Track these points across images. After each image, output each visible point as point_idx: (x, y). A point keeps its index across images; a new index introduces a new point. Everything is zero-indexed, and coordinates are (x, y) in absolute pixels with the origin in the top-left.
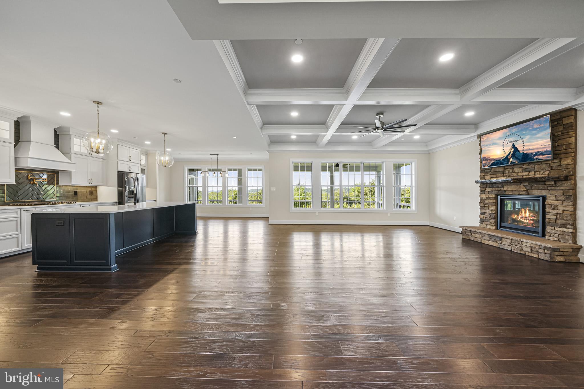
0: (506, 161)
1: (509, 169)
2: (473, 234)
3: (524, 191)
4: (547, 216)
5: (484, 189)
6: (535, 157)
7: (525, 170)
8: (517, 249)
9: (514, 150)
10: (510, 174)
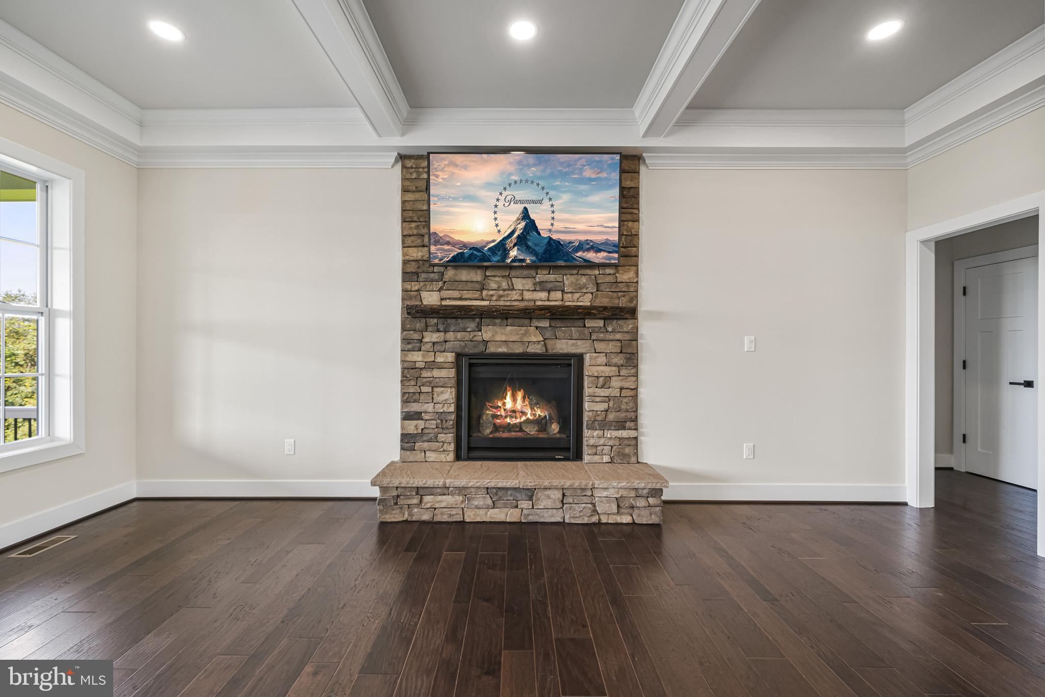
0: (500, 253)
1: (497, 279)
3: (539, 342)
4: (586, 406)
5: (416, 336)
6: (579, 254)
7: (541, 286)
8: (581, 514)
9: (526, 224)
10: (501, 292)
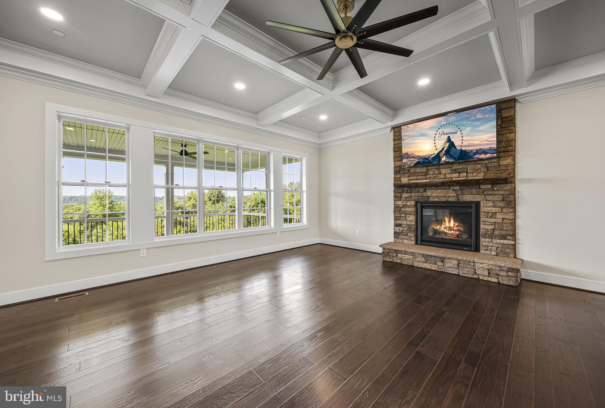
0: (437, 159)
1: (433, 170)
2: (399, 255)
3: (454, 196)
4: (482, 226)
5: (399, 195)
6: (476, 156)
7: (455, 171)
8: (468, 273)
9: (449, 144)
10: (435, 175)
